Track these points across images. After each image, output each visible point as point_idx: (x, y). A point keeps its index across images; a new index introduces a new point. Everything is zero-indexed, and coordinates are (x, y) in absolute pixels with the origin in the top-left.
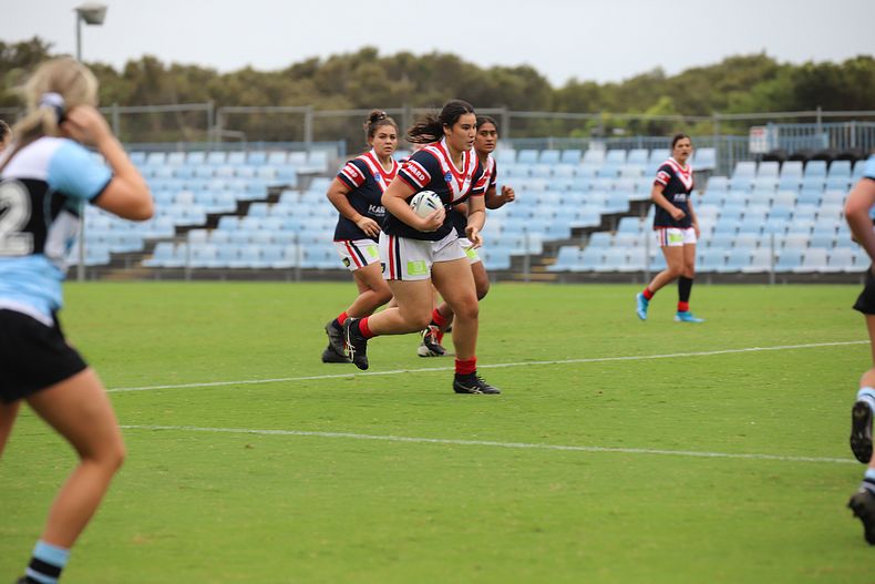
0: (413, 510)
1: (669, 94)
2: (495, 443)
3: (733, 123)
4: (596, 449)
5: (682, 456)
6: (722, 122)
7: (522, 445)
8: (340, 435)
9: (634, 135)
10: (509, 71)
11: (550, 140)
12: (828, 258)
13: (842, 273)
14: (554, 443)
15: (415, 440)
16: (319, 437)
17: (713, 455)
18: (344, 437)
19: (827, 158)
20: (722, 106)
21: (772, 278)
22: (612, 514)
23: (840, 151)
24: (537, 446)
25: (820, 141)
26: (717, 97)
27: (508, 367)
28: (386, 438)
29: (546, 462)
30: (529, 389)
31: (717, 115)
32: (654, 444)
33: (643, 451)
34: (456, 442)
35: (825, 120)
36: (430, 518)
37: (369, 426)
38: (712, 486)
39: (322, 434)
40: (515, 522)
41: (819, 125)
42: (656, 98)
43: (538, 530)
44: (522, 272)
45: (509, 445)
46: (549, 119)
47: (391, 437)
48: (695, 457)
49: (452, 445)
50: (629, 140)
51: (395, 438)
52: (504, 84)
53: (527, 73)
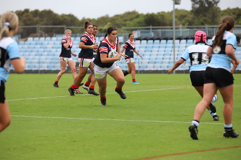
0: (40, 137)
1: (110, 22)
2: (63, 118)
3: (128, 30)
4: (91, 119)
5: (114, 121)
6: (125, 29)
7: (70, 118)
8: (20, 116)
9: (101, 33)
10: (66, 15)
11: (78, 34)
12: (154, 66)
13: (157, 71)
14: (79, 118)
15: (41, 117)
16: (13, 117)
17: (123, 120)
18: (21, 117)
19: (153, 39)
20: (125, 25)
21: (139, 72)
22: (95, 137)
23: (157, 37)
24: (75, 118)
25: (151, 35)
26: (123, 23)
27: (67, 97)
28: (33, 117)
29: (77, 123)
30: (72, 103)
31: (124, 28)
32: (107, 118)
33: (104, 119)
34: (52, 117)
35: (153, 29)
36: (45, 139)
37: (28, 113)
38: (122, 129)
39: (15, 116)
40: (69, 139)
41: (151, 30)
42: (106, 23)
43: (75, 142)
44: (70, 71)
45: (67, 118)
46: (77, 29)
47: (34, 116)
48: (118, 121)
49: (51, 118)
50: (100, 34)
51: (35, 117)
52: (65, 19)
53: (71, 16)
